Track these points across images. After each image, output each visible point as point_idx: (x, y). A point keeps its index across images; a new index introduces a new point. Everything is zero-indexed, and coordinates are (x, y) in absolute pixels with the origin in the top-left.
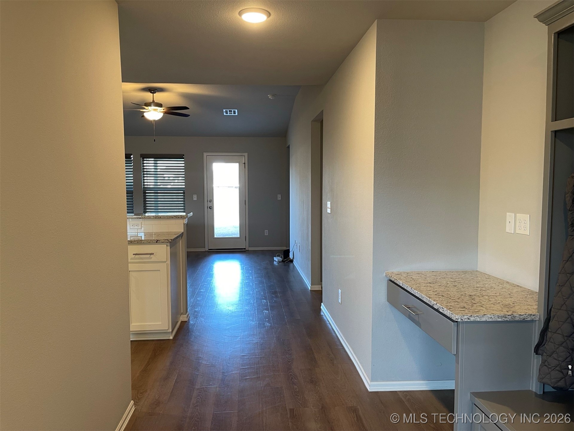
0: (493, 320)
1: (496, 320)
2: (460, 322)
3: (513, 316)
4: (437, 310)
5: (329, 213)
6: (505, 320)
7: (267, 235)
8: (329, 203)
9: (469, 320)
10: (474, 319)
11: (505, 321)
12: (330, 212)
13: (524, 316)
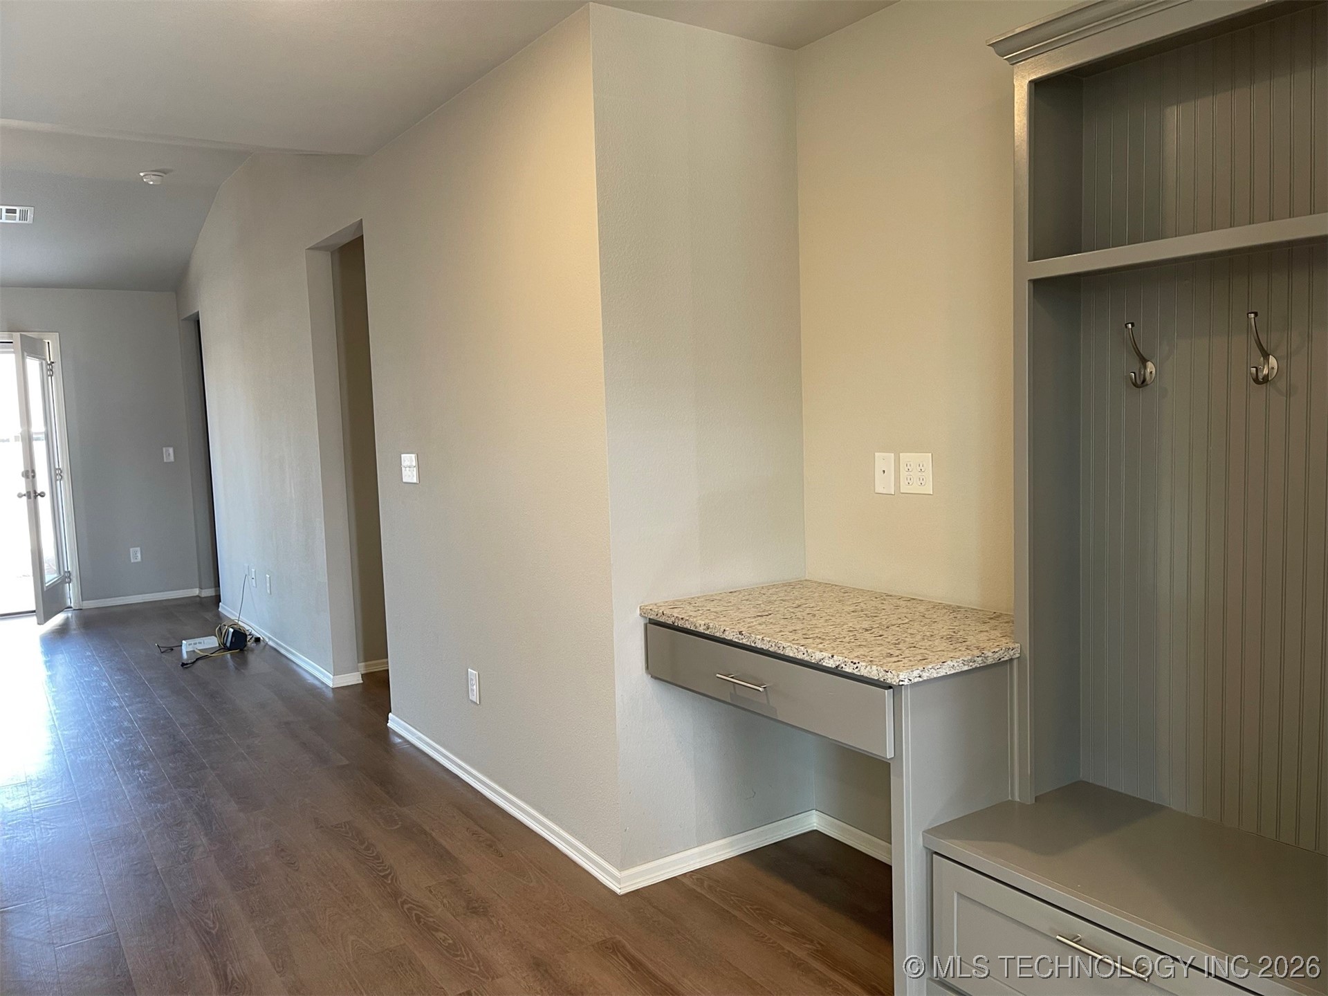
0: (957, 671)
1: (960, 670)
2: (907, 685)
3: (985, 657)
4: (836, 672)
5: (415, 483)
6: (974, 667)
7: (136, 561)
8: (409, 460)
9: (921, 680)
10: (928, 675)
11: (973, 669)
12: (415, 480)
13: (1000, 652)
